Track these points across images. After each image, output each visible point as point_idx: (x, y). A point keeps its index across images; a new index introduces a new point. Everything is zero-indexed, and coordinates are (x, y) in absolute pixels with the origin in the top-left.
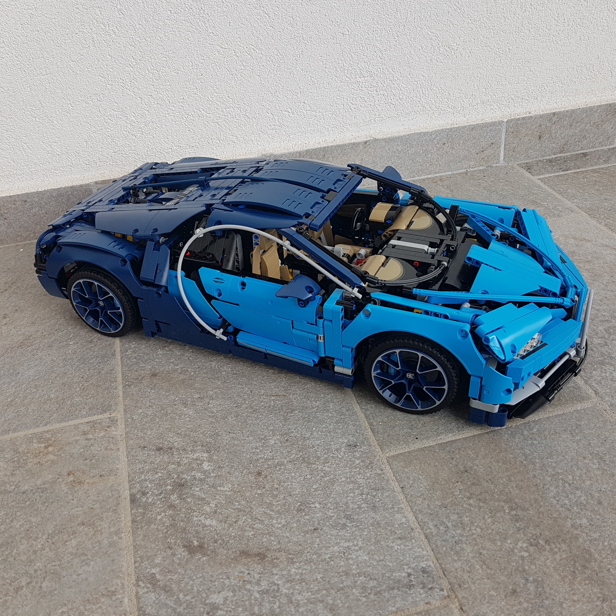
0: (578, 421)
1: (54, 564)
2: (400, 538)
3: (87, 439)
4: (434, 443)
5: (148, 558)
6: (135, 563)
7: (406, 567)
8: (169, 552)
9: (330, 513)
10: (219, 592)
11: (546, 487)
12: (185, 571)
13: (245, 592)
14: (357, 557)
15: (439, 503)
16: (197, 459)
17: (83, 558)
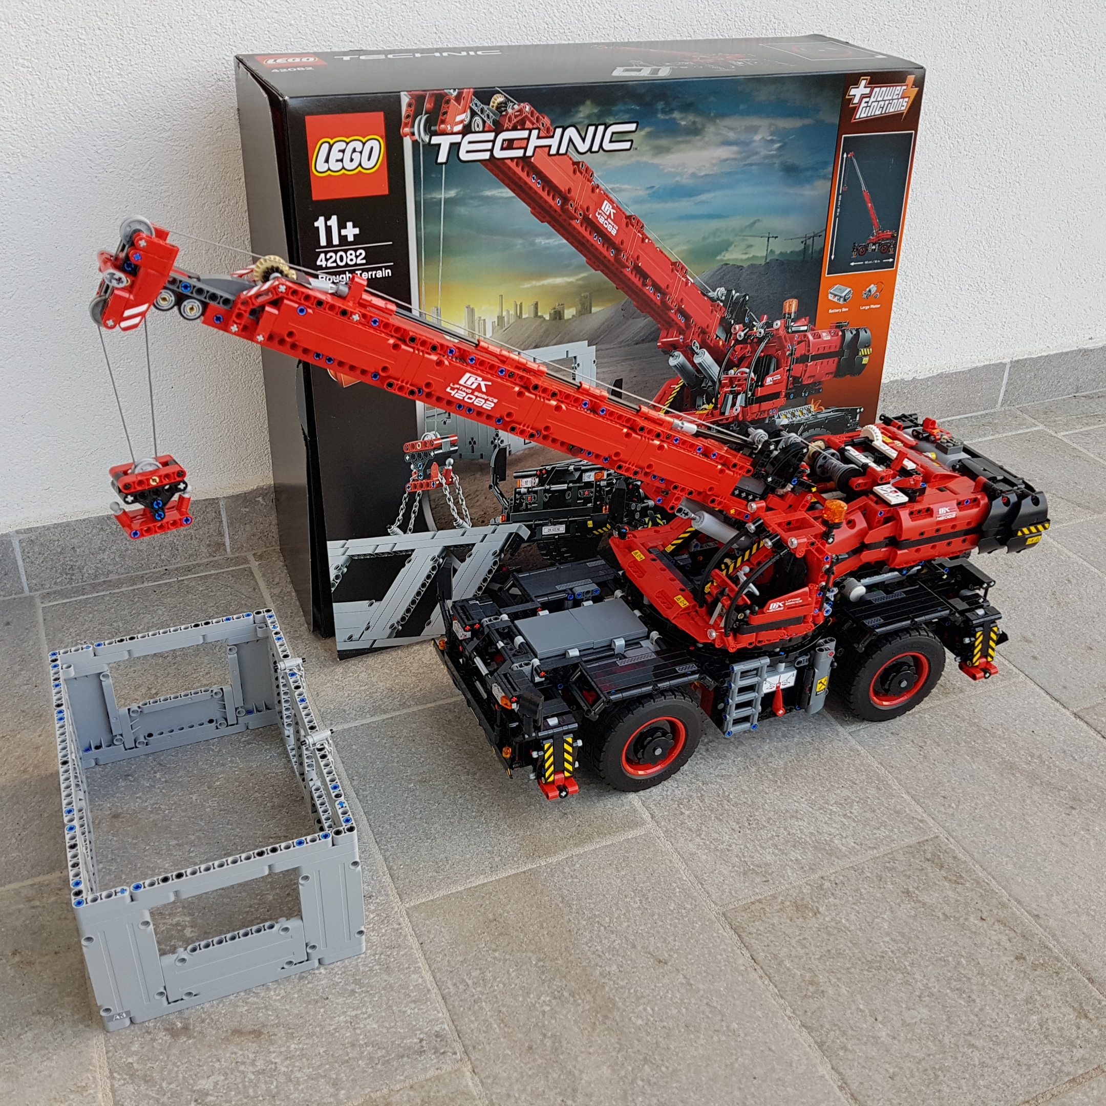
0: (626, 852)
1: (8, 1061)
2: (414, 1001)
3: (34, 907)
4: (463, 888)
5: (123, 1046)
6: (107, 1053)
7: (418, 1032)
8: (148, 1037)
9: (337, 979)
10: (208, 1077)
11: (580, 932)
12: (168, 1057)
13: (238, 1074)
14: (365, 1026)
15: (460, 959)
16: (177, 924)
17: (43, 1052)
